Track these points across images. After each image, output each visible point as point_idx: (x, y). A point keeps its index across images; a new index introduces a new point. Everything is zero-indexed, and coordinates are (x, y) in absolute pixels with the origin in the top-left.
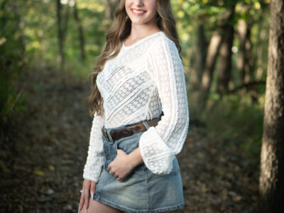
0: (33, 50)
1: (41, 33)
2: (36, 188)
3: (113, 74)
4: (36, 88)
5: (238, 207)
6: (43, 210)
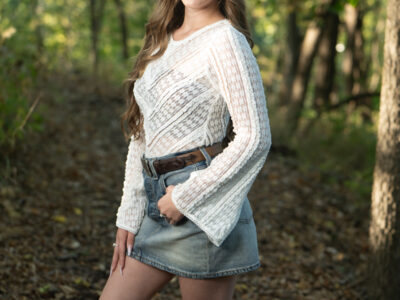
0: (56, 46)
1: (66, 22)
2: (55, 239)
4: (58, 99)
5: (340, 269)
6: (65, 270)
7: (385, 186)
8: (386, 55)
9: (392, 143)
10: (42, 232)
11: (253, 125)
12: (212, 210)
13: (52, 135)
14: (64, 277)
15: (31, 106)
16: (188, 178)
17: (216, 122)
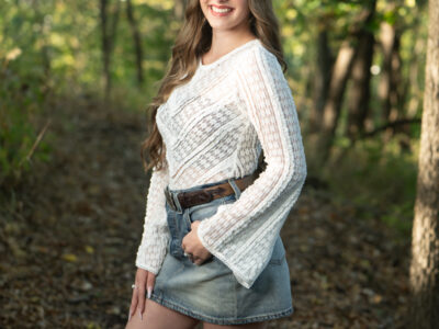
0: (64, 68)
1: (75, 42)
2: (65, 280)
3: (182, 107)
4: (67, 126)
5: (378, 313)
6: (75, 314)
7: (427, 221)
8: (428, 78)
9: (434, 174)
10: (50, 272)
12: (241, 248)
13: (61, 166)
14: (75, 322)
15: (38, 134)
16: (216, 212)
17: (247, 152)
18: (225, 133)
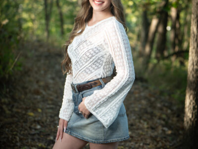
0: (28, 28)
1: (33, 16)
2: (28, 124)
3: (79, 46)
4: (29, 54)
5: (170, 138)
6: (33, 140)
7: (191, 97)
8: (192, 32)
9: (195, 75)
10: (22, 121)
11: (126, 69)
13: (26, 72)
14: (33, 143)
15: (16, 58)
16: (93, 93)
17: (108, 66)
18: (97, 58)
